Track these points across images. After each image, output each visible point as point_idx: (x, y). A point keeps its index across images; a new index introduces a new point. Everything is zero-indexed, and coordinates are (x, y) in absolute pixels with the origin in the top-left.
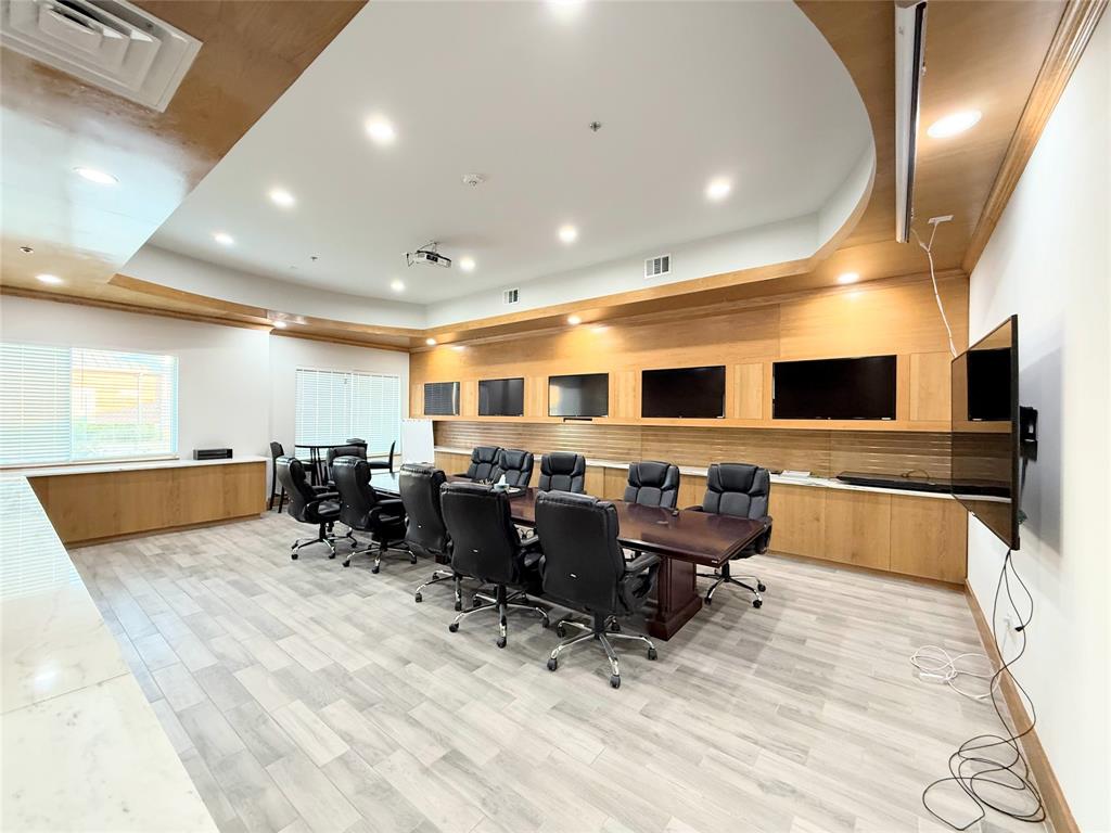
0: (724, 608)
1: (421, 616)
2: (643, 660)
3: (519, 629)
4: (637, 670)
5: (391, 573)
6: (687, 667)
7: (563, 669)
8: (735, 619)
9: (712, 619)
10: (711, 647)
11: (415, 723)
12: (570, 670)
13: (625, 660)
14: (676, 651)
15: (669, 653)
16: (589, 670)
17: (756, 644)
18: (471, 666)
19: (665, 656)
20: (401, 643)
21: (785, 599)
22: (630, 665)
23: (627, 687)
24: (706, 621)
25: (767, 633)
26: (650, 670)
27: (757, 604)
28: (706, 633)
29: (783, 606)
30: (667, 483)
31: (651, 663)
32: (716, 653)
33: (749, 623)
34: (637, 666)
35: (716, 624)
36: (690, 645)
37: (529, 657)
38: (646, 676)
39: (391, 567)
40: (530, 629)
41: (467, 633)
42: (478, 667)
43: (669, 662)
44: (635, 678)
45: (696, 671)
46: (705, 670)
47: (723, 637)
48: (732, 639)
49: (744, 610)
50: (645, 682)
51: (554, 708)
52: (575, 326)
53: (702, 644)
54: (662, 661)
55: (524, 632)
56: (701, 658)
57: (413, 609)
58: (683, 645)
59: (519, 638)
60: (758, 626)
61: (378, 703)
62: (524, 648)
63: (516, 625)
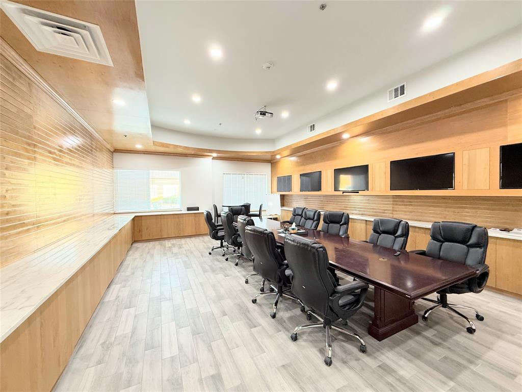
0: (438, 327)
1: (244, 292)
2: (355, 351)
3: (287, 309)
4: (349, 357)
5: (243, 267)
6: (387, 366)
7: (300, 342)
8: (445, 338)
9: (424, 333)
10: (416, 355)
11: (210, 350)
12: (304, 343)
13: (342, 347)
14: (384, 351)
15: (378, 351)
16: (316, 347)
17: (459, 365)
18: (252, 325)
19: (374, 353)
20: (228, 304)
21: (503, 332)
22: (345, 351)
23: (336, 368)
24: (418, 333)
25: (473, 358)
26: (358, 360)
27: (471, 331)
28: (414, 343)
29: (499, 337)
30: (399, 233)
31: (361, 355)
32: (418, 362)
33: (458, 344)
34: (350, 354)
35: (426, 338)
36: (398, 349)
37: (285, 328)
38: (353, 363)
39: (244, 264)
40: (293, 310)
41: (260, 305)
42: (255, 327)
43: (375, 358)
44: (344, 362)
45: (394, 371)
46: (402, 372)
47: (430, 350)
48: (437, 354)
49: (457, 332)
50: (351, 368)
51: (283, 366)
52: (347, 139)
53: (408, 351)
54: (369, 355)
55: (289, 312)
56: (403, 362)
57: (242, 286)
58: (391, 348)
59: (284, 314)
60: (466, 349)
61: (202, 333)
62: (285, 322)
63: (286, 306)
